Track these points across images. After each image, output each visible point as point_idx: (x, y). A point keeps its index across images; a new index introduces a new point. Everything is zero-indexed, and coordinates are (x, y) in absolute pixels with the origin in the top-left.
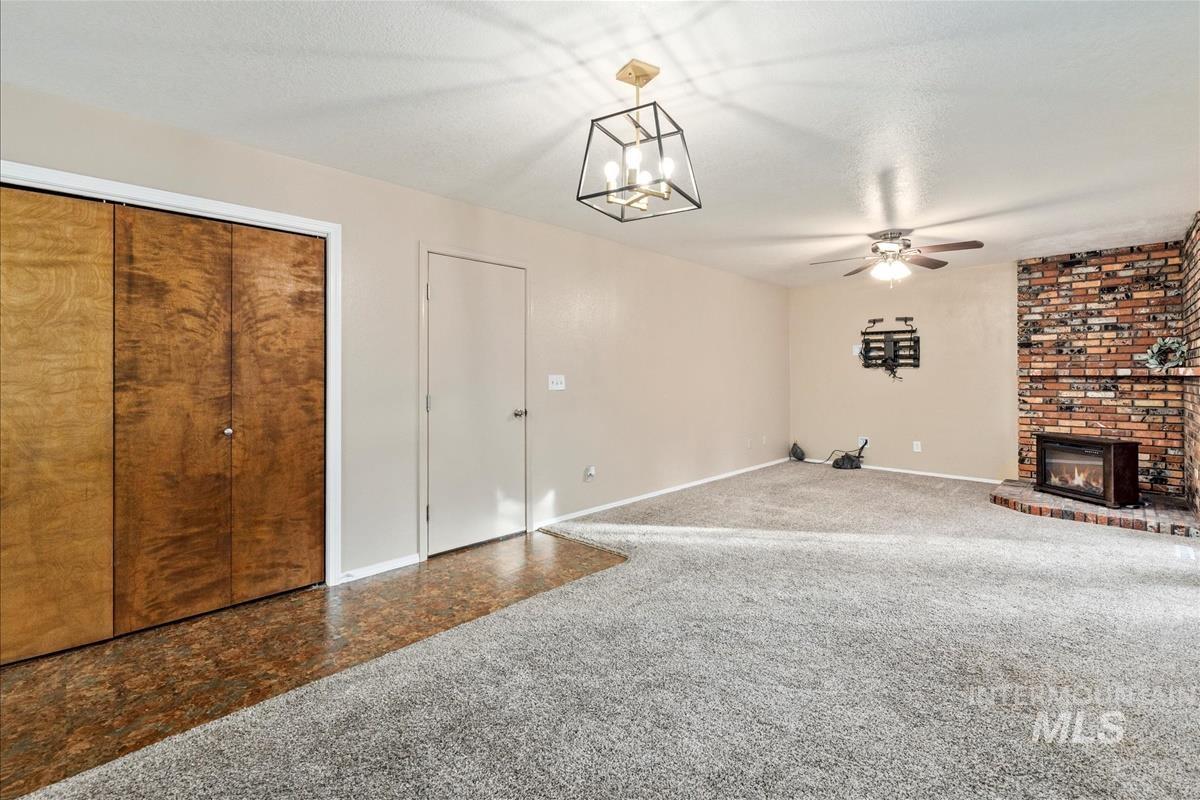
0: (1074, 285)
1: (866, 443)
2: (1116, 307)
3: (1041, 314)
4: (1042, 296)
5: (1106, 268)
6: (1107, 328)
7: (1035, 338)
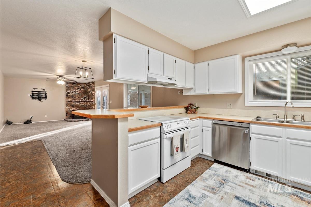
0: (74, 87)
1: (32, 117)
2: (79, 91)
3: (70, 91)
4: (70, 88)
5: (78, 85)
6: (78, 94)
7: (69, 95)
